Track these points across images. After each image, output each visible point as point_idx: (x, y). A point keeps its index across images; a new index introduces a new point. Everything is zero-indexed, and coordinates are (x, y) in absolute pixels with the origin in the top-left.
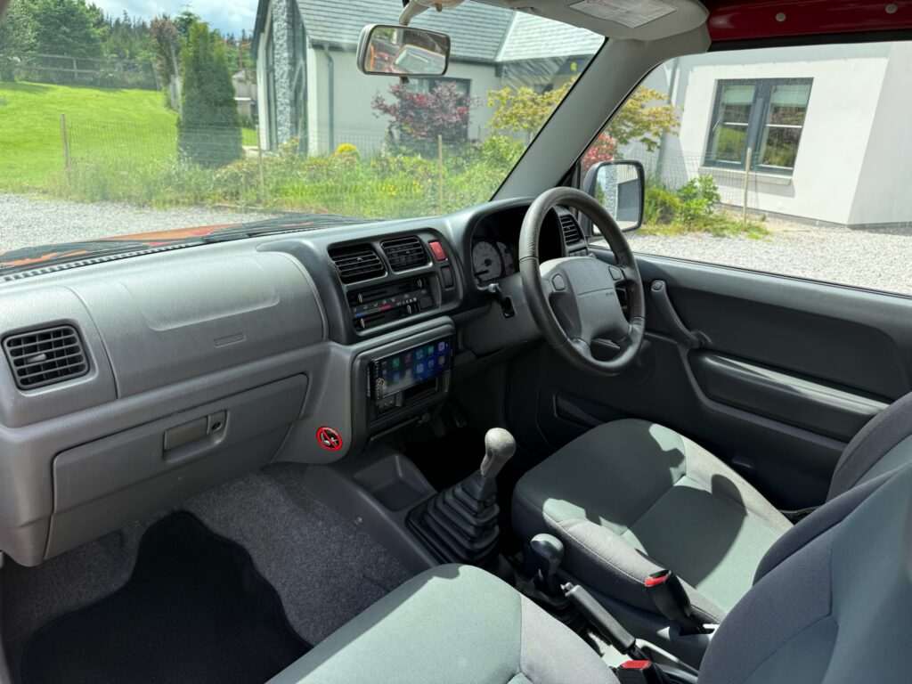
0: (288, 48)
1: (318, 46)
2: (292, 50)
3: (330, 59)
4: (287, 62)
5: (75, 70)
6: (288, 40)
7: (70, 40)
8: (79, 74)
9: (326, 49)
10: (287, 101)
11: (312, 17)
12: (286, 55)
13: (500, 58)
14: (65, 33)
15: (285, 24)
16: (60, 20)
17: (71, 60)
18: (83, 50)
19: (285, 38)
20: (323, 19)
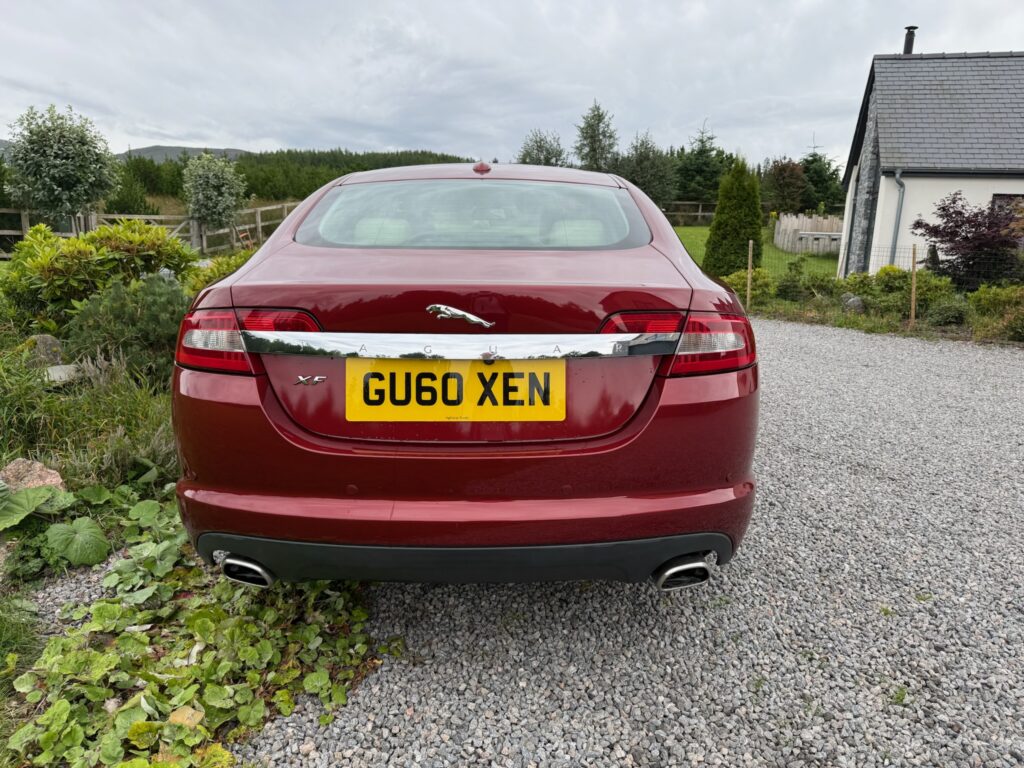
0: (870, 178)
1: (890, 173)
2: (872, 180)
3: (902, 185)
4: (867, 190)
5: (700, 213)
6: (870, 169)
7: (701, 188)
8: (703, 217)
9: (898, 176)
10: (861, 230)
12: (866, 184)
14: (699, 184)
16: (697, 172)
17: (698, 206)
18: (709, 196)
20: (903, 145)
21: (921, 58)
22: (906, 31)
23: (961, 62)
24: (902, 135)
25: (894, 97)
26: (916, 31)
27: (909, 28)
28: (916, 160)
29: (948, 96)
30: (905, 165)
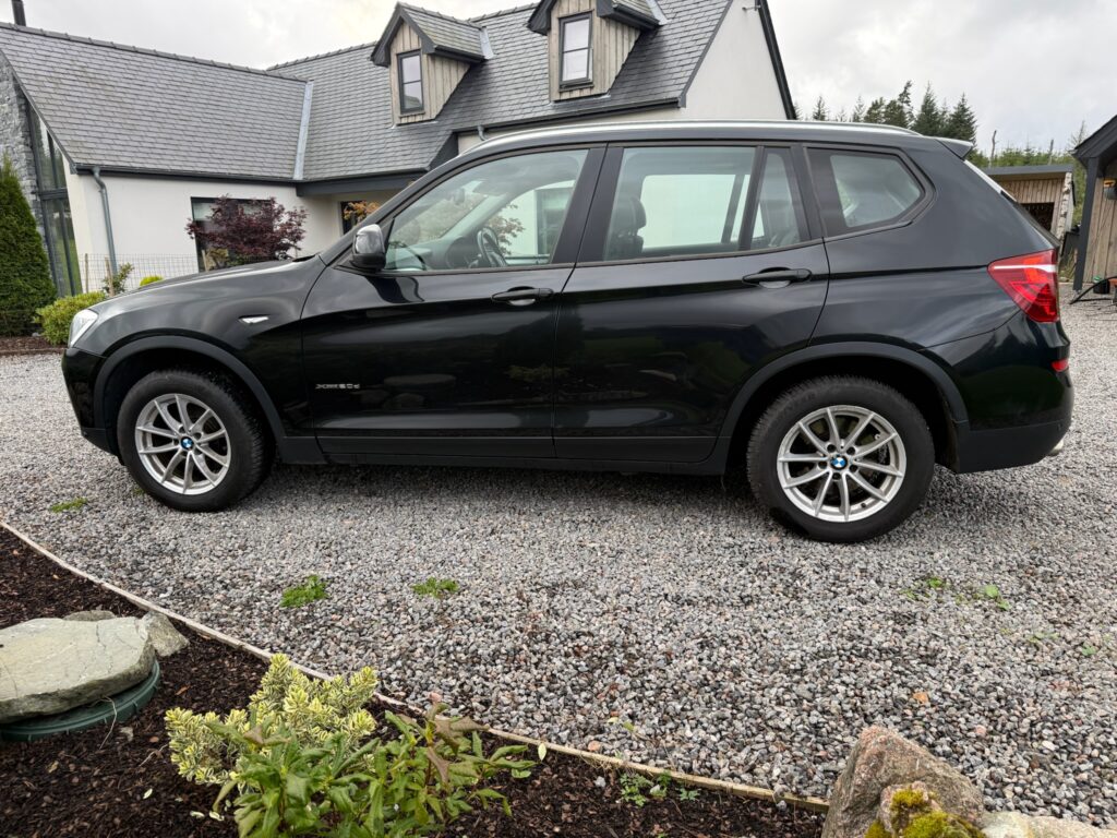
0: (31, 175)
1: (84, 171)
3: (102, 186)
4: (31, 190)
9: (97, 174)
11: (68, 138)
12: (26, 182)
13: (298, 176)
15: (21, 146)
19: (24, 163)
20: (83, 139)
21: (44, 35)
23: (90, 49)
24: (75, 127)
25: (40, 78)
28: (108, 158)
29: (99, 87)
30: (100, 163)
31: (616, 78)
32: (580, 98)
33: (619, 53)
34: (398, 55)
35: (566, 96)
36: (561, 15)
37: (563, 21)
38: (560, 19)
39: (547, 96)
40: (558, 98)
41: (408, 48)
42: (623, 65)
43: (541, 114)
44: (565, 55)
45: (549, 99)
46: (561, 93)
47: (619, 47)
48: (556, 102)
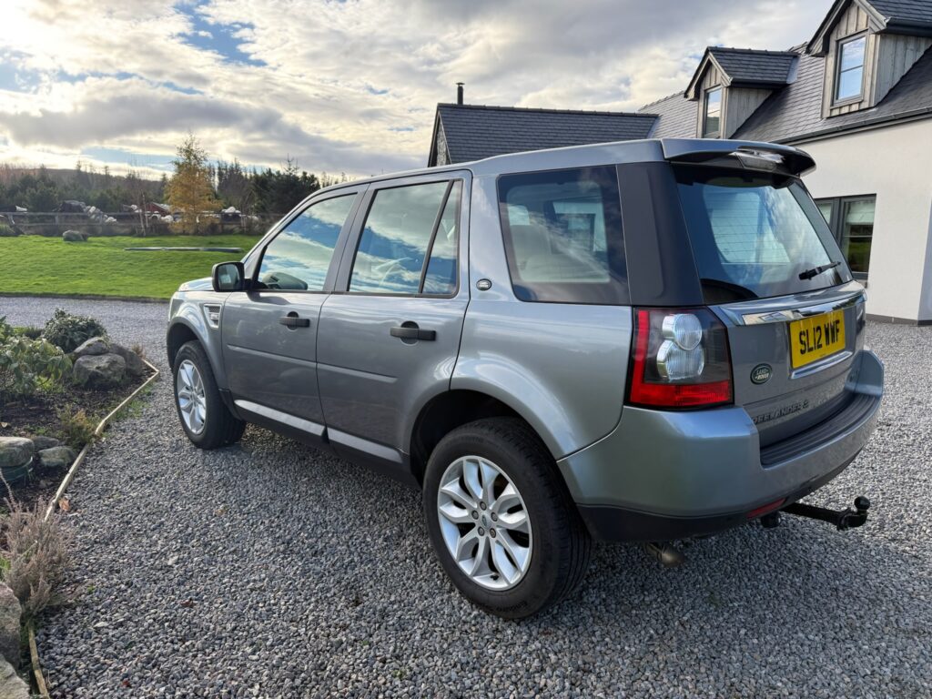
21: (471, 108)
22: (457, 86)
23: (497, 114)
26: (464, 87)
27: (459, 84)
31: (891, 91)
32: (849, 113)
33: (898, 65)
34: (705, 91)
35: (836, 112)
36: (840, 37)
37: (841, 42)
38: (838, 42)
39: (819, 115)
40: (828, 116)
41: (713, 84)
42: (903, 77)
43: (810, 131)
44: (842, 74)
45: (822, 118)
46: (831, 110)
47: (899, 59)
48: (828, 118)
